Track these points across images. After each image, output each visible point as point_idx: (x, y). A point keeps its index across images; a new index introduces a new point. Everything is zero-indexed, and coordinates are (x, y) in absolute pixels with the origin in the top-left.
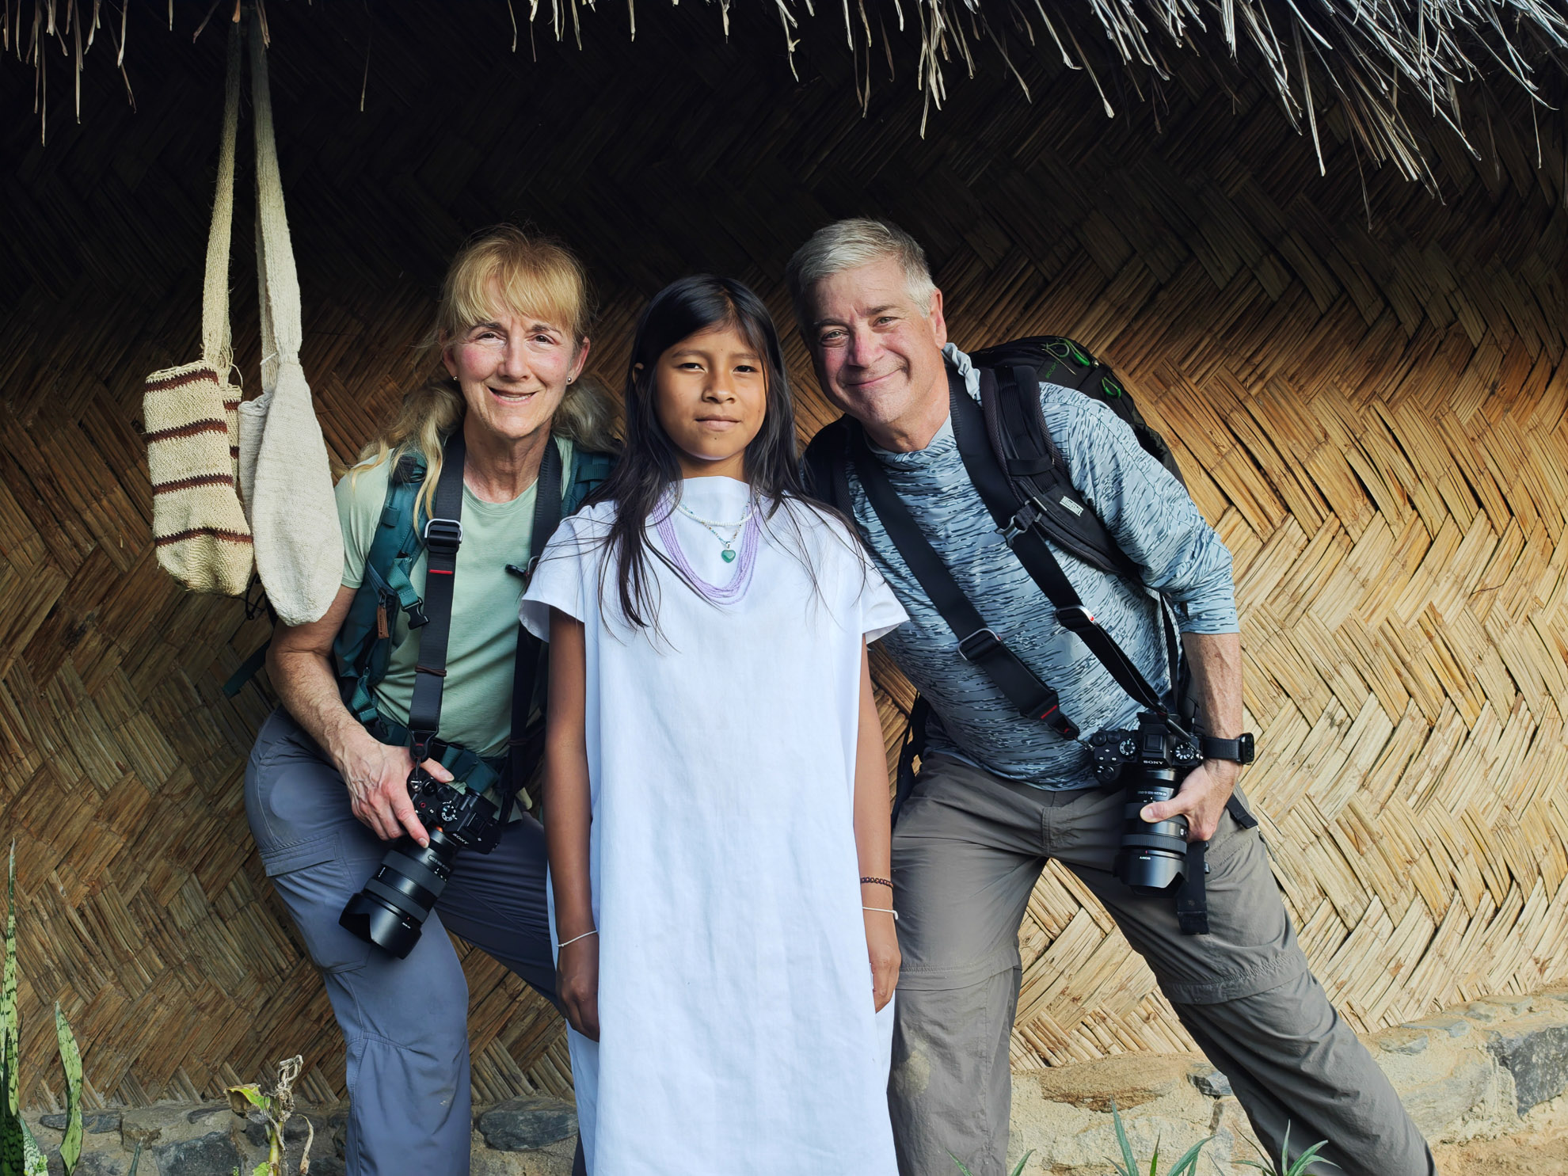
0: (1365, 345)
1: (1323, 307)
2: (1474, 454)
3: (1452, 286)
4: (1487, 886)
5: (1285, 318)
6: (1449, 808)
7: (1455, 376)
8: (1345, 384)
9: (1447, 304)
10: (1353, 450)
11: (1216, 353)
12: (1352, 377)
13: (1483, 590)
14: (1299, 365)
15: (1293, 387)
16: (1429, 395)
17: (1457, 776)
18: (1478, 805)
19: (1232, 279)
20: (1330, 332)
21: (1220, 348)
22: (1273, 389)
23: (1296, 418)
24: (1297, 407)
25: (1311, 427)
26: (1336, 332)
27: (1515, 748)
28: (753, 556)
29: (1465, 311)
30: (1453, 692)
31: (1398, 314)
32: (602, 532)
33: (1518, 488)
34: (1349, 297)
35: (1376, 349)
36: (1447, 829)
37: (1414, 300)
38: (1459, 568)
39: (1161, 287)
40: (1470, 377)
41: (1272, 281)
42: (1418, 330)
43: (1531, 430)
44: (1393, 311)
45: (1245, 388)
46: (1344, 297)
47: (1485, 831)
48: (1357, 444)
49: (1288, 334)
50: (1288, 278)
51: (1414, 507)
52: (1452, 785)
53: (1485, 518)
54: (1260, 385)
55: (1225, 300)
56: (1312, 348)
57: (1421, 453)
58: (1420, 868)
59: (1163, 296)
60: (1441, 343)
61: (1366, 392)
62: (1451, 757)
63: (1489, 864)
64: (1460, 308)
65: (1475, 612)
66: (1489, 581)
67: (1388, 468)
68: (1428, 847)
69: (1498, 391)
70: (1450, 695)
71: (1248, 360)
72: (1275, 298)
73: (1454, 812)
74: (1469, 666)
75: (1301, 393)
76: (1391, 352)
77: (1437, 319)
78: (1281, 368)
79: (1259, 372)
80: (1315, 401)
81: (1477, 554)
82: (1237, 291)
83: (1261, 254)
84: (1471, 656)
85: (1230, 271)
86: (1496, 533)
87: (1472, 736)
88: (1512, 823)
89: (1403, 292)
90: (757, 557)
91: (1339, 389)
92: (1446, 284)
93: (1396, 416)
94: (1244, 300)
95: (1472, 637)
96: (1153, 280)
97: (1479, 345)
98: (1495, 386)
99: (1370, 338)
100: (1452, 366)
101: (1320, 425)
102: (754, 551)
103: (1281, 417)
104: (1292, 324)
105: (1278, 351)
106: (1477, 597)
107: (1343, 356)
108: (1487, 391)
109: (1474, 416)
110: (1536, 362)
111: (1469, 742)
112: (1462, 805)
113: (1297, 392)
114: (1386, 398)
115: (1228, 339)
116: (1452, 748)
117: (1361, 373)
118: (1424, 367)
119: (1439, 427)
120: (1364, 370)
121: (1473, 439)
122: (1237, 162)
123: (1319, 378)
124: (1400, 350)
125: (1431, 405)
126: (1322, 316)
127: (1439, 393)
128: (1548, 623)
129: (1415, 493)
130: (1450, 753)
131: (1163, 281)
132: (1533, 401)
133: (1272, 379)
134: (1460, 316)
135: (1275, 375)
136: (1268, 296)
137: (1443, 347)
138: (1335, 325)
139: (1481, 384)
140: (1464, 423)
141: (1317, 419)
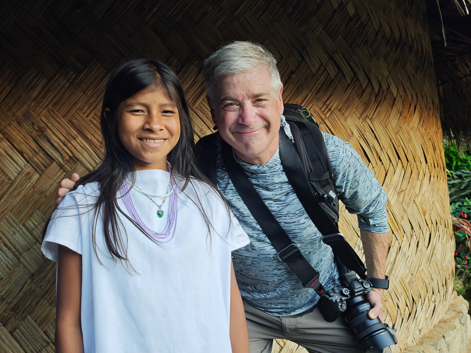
0: (363, 97)
1: (349, 82)
2: (397, 138)
3: (388, 74)
4: (407, 305)
5: (337, 86)
6: (396, 277)
7: (390, 109)
8: (357, 112)
9: (386, 81)
10: (362, 139)
11: (314, 100)
12: (360, 109)
13: (402, 191)
14: (342, 105)
15: (340, 114)
16: (383, 116)
17: (398, 265)
18: (404, 275)
19: (318, 70)
20: (352, 92)
21: (315, 98)
22: (333, 115)
23: (342, 126)
24: (342, 122)
25: (347, 130)
26: (354, 91)
27: (413, 251)
28: (176, 214)
29: (392, 84)
30: (395, 232)
31: (373, 84)
32: (92, 201)
33: (409, 151)
34: (357, 77)
35: (366, 99)
36: (396, 286)
37: (377, 79)
38: (394, 183)
39: (292, 72)
40: (395, 109)
41: (332, 71)
42: (379, 91)
43: (411, 129)
44: (371, 83)
45: (324, 114)
46: (356, 78)
47: (406, 284)
48: (363, 136)
49: (338, 92)
50: (337, 70)
51: (381, 161)
52: (396, 268)
53: (401, 163)
54: (329, 113)
55: (316, 78)
56: (346, 98)
57: (381, 139)
58: (388, 302)
59: (294, 76)
60: (385, 96)
61: (364, 115)
62: (396, 257)
63: (408, 297)
64: (391, 83)
65: (400, 199)
66: (403, 188)
67: (372, 145)
68: (391, 294)
69: (402, 115)
70: (395, 233)
71: (325, 103)
72: (333, 78)
73: (397, 279)
74: (399, 221)
75: (343, 116)
76: (371, 100)
77: (384, 87)
78: (336, 106)
79: (329, 107)
80: (348, 119)
81: (400, 177)
82: (320, 75)
83: (328, 60)
84: (400, 217)
85: (317, 67)
86: (404, 169)
87: (401, 248)
88: (413, 280)
89: (374, 76)
90: (178, 214)
91: (355, 114)
92: (386, 73)
93: (374, 124)
94: (322, 78)
95: (400, 210)
96: (290, 70)
97: (396, 97)
98: (401, 112)
99: (364, 94)
100: (389, 105)
101: (350, 129)
102: (176, 211)
103: (337, 126)
104: (339, 88)
105: (335, 100)
106: (400, 194)
107: (356, 102)
108: (399, 114)
109: (396, 124)
110: (411, 103)
111: (401, 251)
112: (399, 276)
113: (342, 116)
114: (370, 117)
115: (318, 94)
116: (396, 254)
117: (362, 108)
118: (382, 105)
119: (386, 129)
120: (363, 107)
121: (396, 133)
122: (318, 22)
123: (349, 110)
124: (374, 99)
125: (384, 120)
126: (349, 86)
127: (386, 116)
128: (419, 202)
129: (381, 155)
130: (395, 256)
131: (293, 70)
132: (411, 118)
133: (333, 110)
134: (391, 86)
135: (334, 109)
136: (331, 77)
137: (386, 98)
138: (353, 89)
139: (398, 112)
140: (393, 127)
141: (349, 127)
